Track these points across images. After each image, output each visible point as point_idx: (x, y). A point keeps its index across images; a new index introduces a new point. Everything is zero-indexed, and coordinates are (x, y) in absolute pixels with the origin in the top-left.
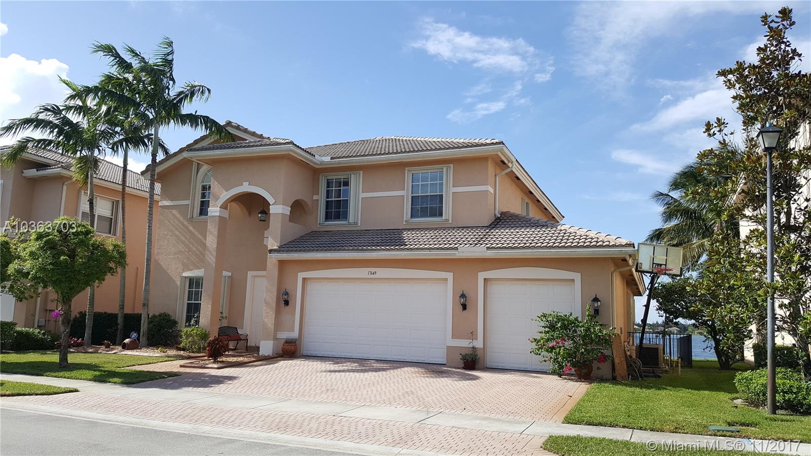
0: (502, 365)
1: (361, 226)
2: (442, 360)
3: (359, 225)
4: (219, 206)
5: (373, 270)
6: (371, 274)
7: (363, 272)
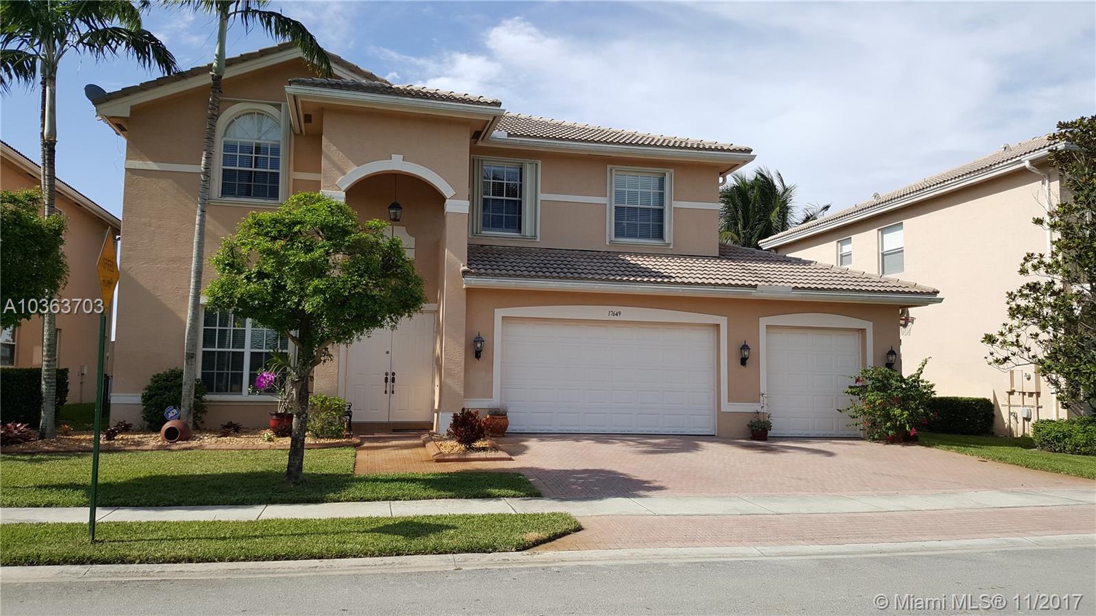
0: (782, 432)
1: (540, 242)
2: (707, 430)
3: (538, 240)
4: (343, 189)
5: (616, 309)
6: (614, 314)
7: (600, 312)
